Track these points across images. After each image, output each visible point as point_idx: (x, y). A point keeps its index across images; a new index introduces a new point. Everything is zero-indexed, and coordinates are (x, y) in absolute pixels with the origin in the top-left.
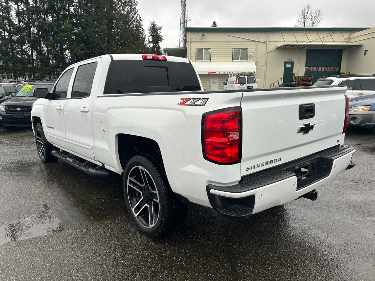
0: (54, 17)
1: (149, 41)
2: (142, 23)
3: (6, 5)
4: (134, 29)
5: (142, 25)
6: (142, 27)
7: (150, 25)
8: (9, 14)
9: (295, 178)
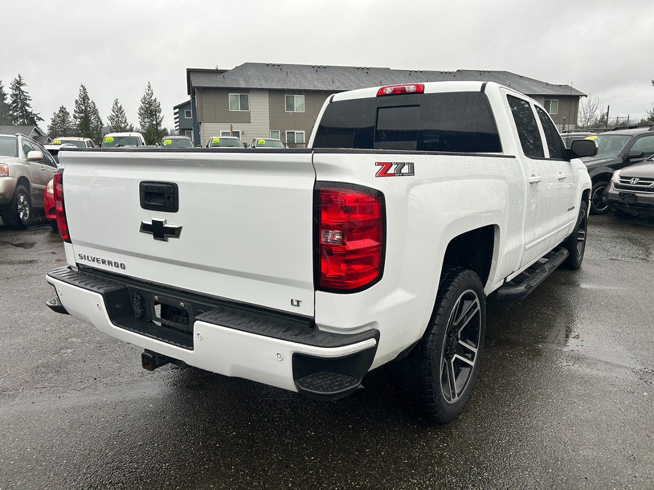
9: (98, 297)
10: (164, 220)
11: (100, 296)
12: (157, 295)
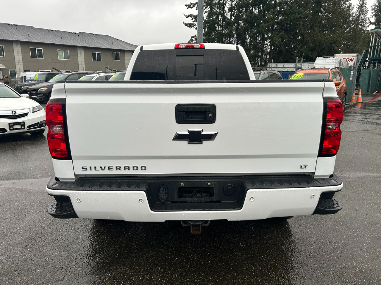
0: (260, 8)
1: (370, 22)
2: (366, 2)
3: (223, 2)
4: (346, 10)
5: (366, 4)
6: (365, 7)
7: (375, 3)
8: (223, 10)
9: (142, 193)
10: (202, 129)
11: (144, 193)
12: (182, 182)
